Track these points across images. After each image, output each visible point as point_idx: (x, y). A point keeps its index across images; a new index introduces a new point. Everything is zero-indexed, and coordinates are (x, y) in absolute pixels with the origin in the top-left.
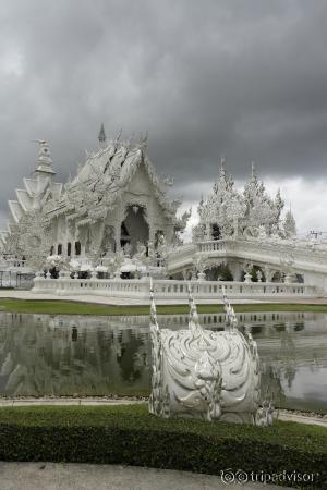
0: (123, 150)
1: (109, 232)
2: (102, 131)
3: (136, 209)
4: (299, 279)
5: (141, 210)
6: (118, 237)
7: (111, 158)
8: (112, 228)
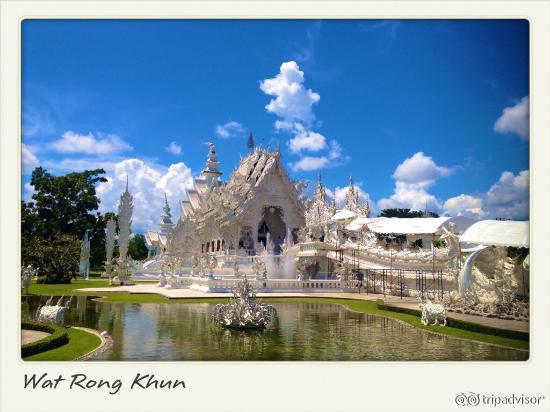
0: (263, 158)
1: (246, 231)
2: (251, 138)
3: (272, 210)
4: (360, 277)
5: (278, 211)
6: (255, 235)
7: (255, 165)
8: (249, 228)
